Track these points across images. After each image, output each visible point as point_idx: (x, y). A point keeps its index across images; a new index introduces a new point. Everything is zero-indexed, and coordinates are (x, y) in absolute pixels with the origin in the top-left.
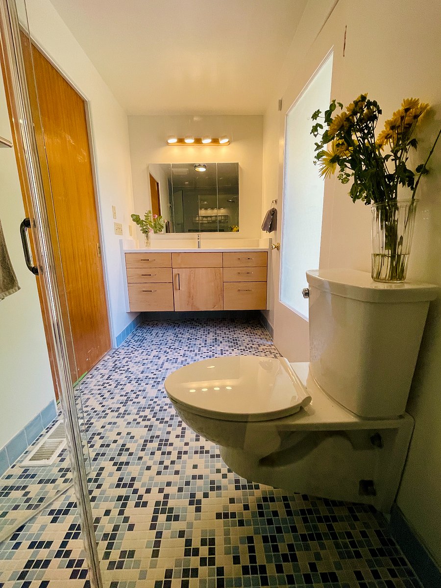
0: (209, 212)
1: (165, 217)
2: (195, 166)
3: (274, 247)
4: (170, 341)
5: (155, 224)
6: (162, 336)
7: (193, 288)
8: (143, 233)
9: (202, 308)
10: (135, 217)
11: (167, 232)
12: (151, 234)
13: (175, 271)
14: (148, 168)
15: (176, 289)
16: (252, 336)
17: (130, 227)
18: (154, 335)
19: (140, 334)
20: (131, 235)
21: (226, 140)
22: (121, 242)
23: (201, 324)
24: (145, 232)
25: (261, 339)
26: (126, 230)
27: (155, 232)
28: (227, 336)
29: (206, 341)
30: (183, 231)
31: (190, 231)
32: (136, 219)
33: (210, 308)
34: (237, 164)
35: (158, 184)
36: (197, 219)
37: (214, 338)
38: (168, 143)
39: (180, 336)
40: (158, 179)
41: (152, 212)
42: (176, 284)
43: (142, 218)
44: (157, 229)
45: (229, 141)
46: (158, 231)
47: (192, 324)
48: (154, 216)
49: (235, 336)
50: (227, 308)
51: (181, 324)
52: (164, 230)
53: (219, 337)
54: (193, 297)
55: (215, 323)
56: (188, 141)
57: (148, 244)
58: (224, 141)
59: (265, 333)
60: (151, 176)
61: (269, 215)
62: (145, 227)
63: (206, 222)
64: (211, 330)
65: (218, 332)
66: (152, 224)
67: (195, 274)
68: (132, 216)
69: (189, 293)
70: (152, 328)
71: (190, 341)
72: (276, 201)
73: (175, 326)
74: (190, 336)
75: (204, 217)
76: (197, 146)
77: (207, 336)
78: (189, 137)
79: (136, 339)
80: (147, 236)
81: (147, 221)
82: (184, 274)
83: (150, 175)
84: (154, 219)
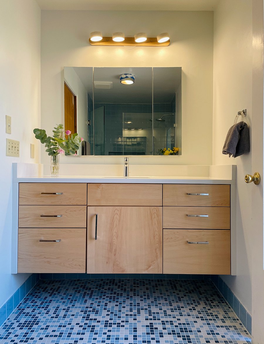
0: (133, 133)
1: (81, 136)
2: (122, 78)
3: (250, 179)
4: (77, 329)
5: (67, 143)
6: (65, 316)
7: (117, 237)
8: (49, 154)
9: (130, 269)
10: (39, 132)
11: (83, 154)
12: (61, 156)
13: (92, 211)
14: (62, 72)
15: (91, 238)
16: (210, 322)
17: (32, 146)
18: (51, 312)
19: (29, 310)
20: (32, 156)
21: (167, 39)
22: (15, 166)
23: (125, 290)
24: (53, 153)
25: (227, 328)
26: (25, 150)
27: (67, 154)
28: (169, 319)
29: (135, 330)
30: (102, 154)
31: (110, 154)
32: (41, 135)
33: (142, 269)
34: (180, 68)
35: (75, 97)
36: (120, 139)
37: (148, 323)
38: (91, 42)
39: (92, 316)
40: (76, 90)
41: (64, 127)
42: (91, 230)
43: (50, 134)
44: (70, 150)
45: (169, 41)
46: (71, 153)
47: (112, 290)
48: (67, 133)
49: (183, 320)
50: (168, 270)
51: (94, 290)
52: (79, 151)
53: (157, 321)
54: (115, 250)
55: (147, 289)
56: (116, 39)
57: (55, 171)
58: (162, 40)
59: (230, 314)
60: (66, 87)
61: (234, 131)
62: (52, 147)
63: (130, 143)
64: (143, 304)
65: (154, 309)
66: (64, 144)
67: (120, 215)
68: (35, 131)
69: (111, 244)
70: (50, 298)
71: (109, 328)
72: (244, 112)
73: (85, 293)
74: (108, 318)
75: (127, 138)
76: (129, 47)
77: (137, 317)
78: (118, 34)
79: (22, 321)
80: (55, 159)
81: (56, 139)
82: (104, 215)
83: (66, 85)
84: (66, 137)
